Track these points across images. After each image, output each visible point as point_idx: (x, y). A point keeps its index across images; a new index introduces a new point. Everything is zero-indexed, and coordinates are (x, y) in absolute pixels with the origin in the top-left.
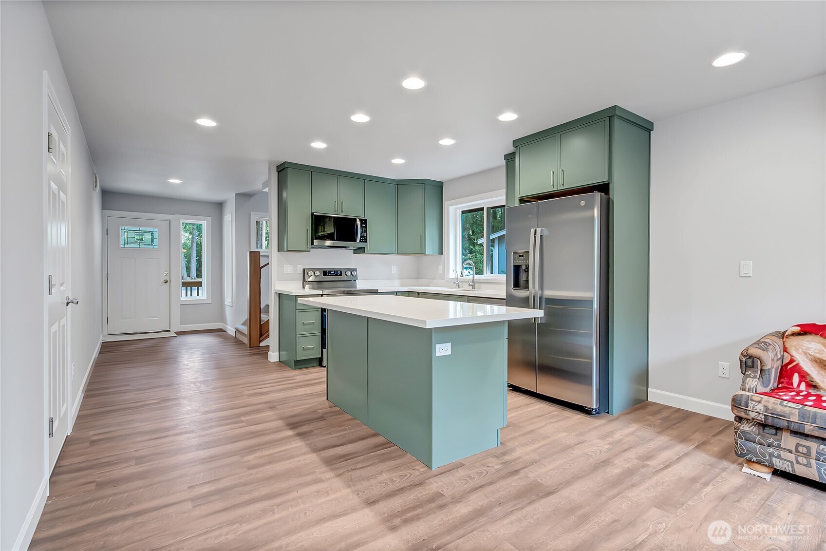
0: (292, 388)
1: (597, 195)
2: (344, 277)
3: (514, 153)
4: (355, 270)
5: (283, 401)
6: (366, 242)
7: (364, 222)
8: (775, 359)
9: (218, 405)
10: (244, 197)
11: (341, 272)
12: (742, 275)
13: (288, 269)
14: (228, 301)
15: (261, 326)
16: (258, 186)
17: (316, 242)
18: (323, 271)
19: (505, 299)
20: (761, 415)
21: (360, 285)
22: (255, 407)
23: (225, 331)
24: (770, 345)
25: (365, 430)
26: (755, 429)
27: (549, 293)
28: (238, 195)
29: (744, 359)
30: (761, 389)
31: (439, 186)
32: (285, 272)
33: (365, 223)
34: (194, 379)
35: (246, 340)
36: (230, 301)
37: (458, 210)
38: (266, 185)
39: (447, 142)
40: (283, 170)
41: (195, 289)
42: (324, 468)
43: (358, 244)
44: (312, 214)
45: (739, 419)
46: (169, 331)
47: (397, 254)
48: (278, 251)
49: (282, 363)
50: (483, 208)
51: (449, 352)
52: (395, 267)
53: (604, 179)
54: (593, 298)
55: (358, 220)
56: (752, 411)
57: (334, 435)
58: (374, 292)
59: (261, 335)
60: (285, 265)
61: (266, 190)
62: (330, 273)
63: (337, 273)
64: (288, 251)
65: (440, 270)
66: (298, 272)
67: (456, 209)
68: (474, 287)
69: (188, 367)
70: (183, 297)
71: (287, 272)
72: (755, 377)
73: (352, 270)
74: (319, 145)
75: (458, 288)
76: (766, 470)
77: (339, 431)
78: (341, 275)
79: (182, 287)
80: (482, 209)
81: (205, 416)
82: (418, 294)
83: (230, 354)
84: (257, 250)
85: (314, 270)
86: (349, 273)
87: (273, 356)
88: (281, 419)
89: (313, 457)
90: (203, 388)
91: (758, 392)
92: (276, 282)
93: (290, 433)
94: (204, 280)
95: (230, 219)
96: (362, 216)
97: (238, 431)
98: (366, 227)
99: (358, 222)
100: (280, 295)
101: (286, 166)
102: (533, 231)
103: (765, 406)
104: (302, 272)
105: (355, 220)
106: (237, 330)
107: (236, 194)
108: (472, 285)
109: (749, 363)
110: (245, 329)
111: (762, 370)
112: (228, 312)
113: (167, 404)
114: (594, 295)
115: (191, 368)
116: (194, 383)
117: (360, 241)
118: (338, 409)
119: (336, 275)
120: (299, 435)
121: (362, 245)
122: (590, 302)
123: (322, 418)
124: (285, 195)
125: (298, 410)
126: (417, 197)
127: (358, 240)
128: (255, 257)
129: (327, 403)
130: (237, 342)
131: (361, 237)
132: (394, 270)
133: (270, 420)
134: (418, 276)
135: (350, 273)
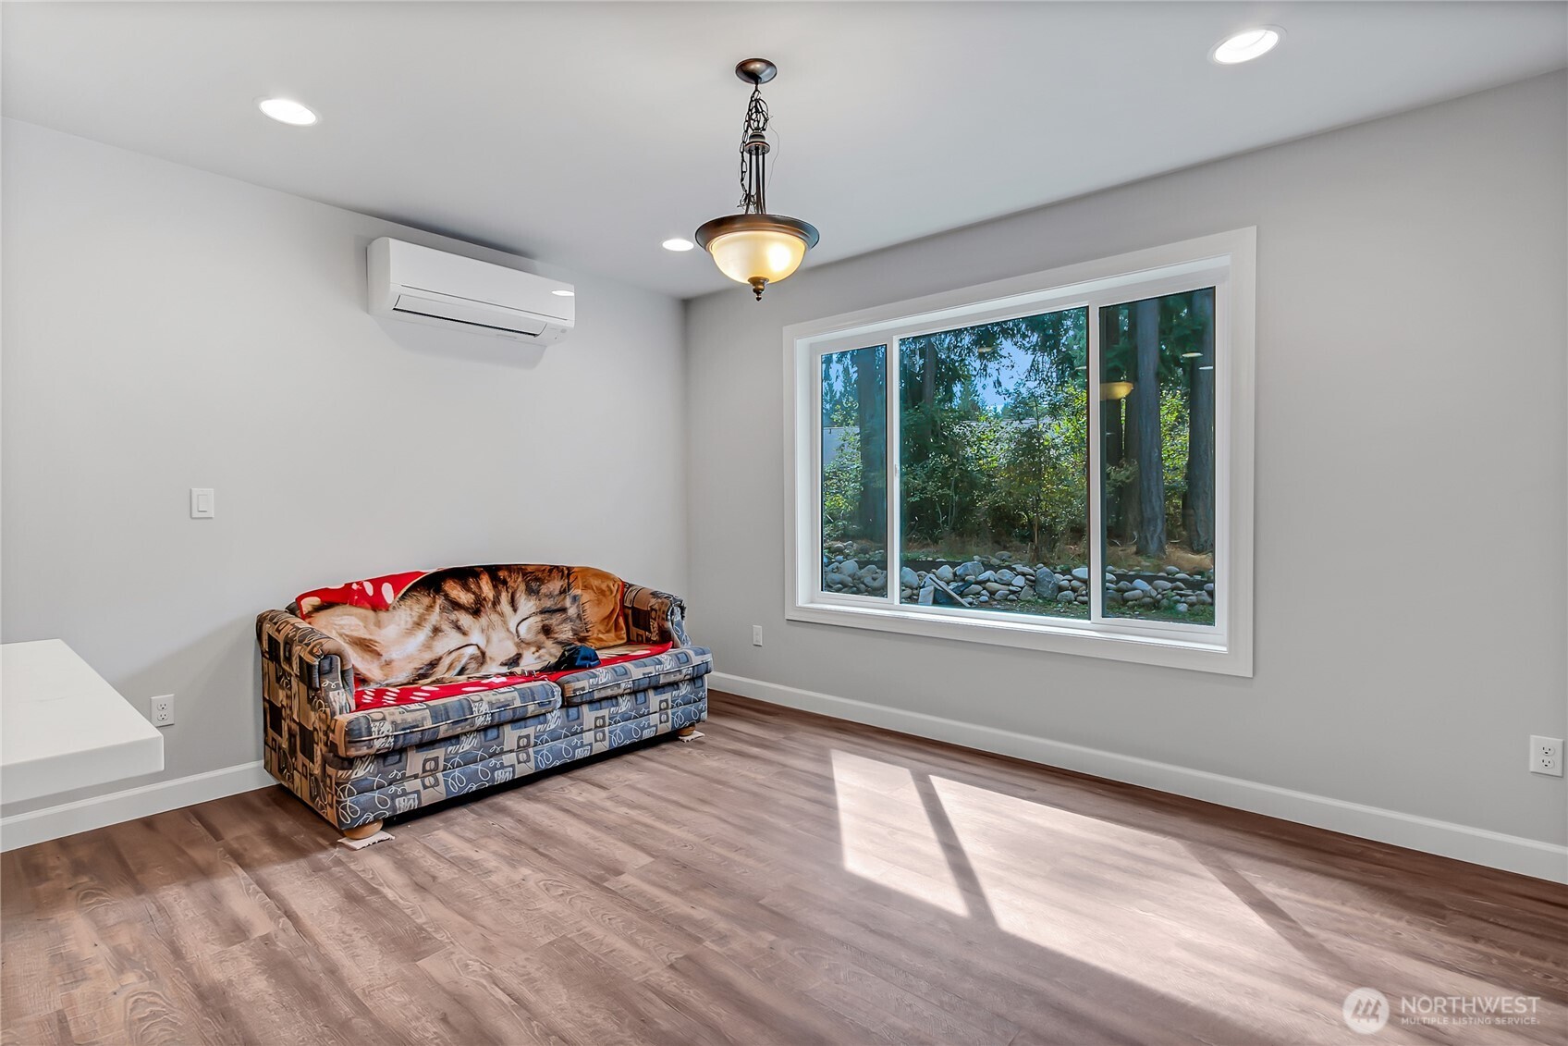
12: (196, 514)
29: (316, 663)
30: (353, 703)
56: (378, 738)
72: (338, 688)
103: (393, 722)
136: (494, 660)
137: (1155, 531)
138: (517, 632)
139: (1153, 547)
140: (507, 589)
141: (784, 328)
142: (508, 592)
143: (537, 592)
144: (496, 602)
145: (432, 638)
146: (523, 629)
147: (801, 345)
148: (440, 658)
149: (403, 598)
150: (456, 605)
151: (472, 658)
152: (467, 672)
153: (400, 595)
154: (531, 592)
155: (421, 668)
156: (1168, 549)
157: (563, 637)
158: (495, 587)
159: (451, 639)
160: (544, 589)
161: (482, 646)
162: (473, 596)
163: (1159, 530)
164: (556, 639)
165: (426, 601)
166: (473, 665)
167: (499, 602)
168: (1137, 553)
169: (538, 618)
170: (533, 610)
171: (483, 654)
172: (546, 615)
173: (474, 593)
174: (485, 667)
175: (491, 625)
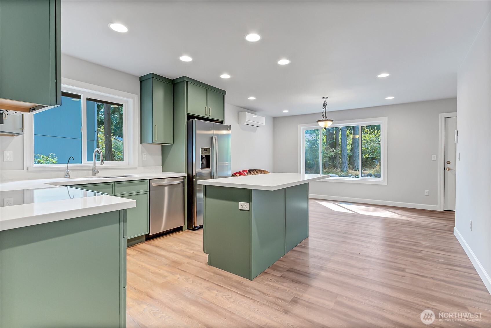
137: (345, 165)
139: (345, 169)
141: (299, 125)
147: (302, 128)
156: (348, 170)
163: (346, 165)
168: (341, 171)
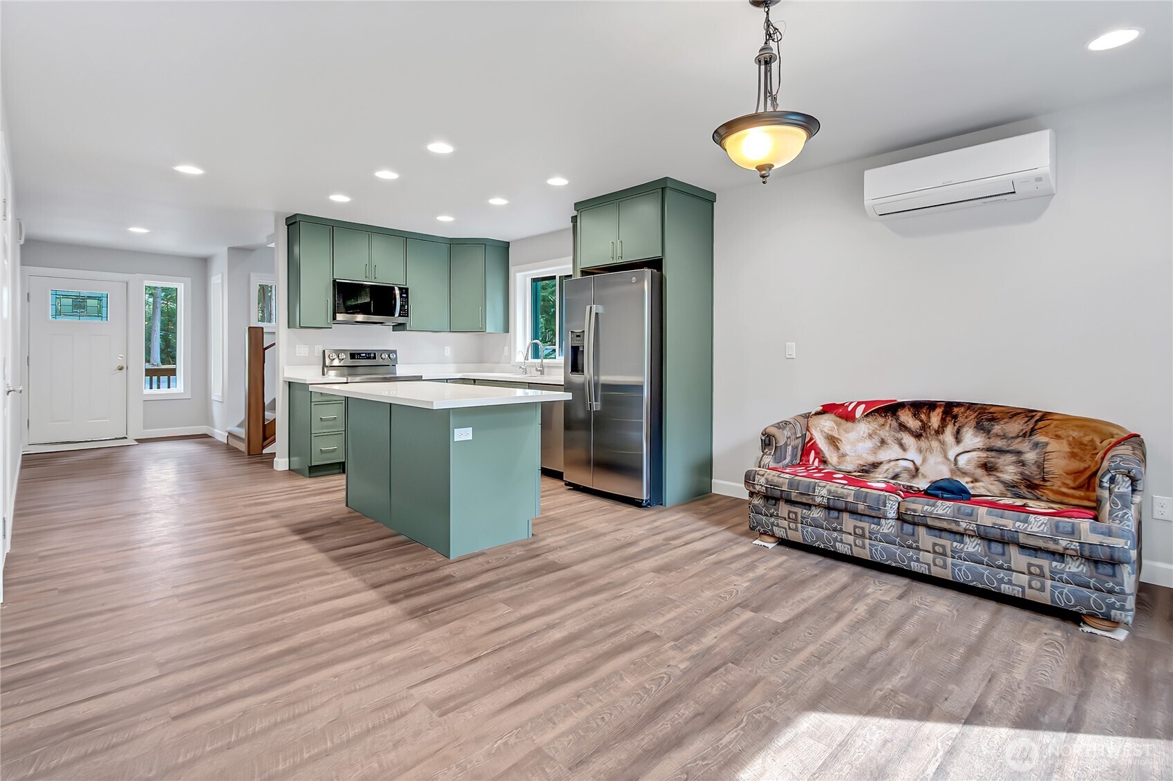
0: (304, 497)
1: (648, 272)
2: (379, 361)
3: (576, 216)
4: (395, 352)
5: (291, 510)
6: (408, 316)
7: (404, 291)
8: (793, 437)
9: (204, 517)
10: (240, 253)
11: (375, 354)
12: (788, 357)
13: (302, 351)
14: (216, 393)
15: (264, 426)
16: (261, 238)
17: (340, 317)
18: (350, 354)
19: (563, 385)
20: (763, 488)
21: (401, 371)
22: (253, 517)
23: (211, 437)
24: (790, 423)
25: (386, 531)
26: (761, 502)
27: (605, 378)
28: (231, 249)
29: (763, 438)
30: (772, 465)
31: (504, 247)
32: (297, 355)
33: (407, 292)
34: (169, 492)
35: (243, 447)
36: (220, 394)
37: (528, 278)
38: (272, 238)
39: (498, 202)
40: (294, 223)
41: (164, 382)
42: (331, 564)
43: (397, 318)
44: (334, 281)
45: (752, 494)
46: (126, 438)
47: (450, 332)
48: (289, 328)
49: (292, 472)
50: (555, 276)
51: (470, 438)
52: (448, 347)
53: (656, 254)
54: (643, 382)
55: (396, 288)
56: (759, 485)
57: (348, 537)
58: (419, 379)
59: (265, 438)
60: (297, 346)
61: (273, 245)
62: (360, 356)
63: (370, 356)
64: (301, 327)
65: (506, 353)
66: (316, 355)
67: (525, 276)
68: (542, 372)
69: (160, 480)
70: (147, 391)
71: (299, 355)
72: (770, 454)
73: (389, 352)
74: (339, 198)
75: (526, 373)
76: (772, 540)
77: (355, 534)
78: (374, 358)
79: (146, 376)
80: (554, 278)
81: (187, 527)
82: (475, 381)
83: (218, 463)
84: (260, 324)
85: (338, 352)
86: (385, 356)
87: (281, 463)
88: (286, 526)
89: (321, 556)
90: (182, 500)
91: (770, 467)
92: (286, 367)
93: (296, 538)
94: (180, 365)
95: (220, 281)
96: (402, 284)
97: (231, 539)
98: (407, 297)
99: (397, 292)
100: (290, 384)
101: (298, 220)
102: (588, 307)
104: (321, 355)
105: (393, 289)
106: (230, 434)
107: (229, 248)
108: (539, 371)
109: (768, 441)
110: (242, 432)
111: (776, 447)
112: (217, 410)
113: (135, 519)
114: (644, 379)
115: (164, 480)
116: (170, 496)
117: (400, 316)
118: (357, 514)
119: (369, 358)
120: (306, 539)
121: (401, 320)
122: (642, 387)
123: (337, 523)
124: (296, 250)
125: (308, 517)
126: (477, 261)
127: (397, 315)
128: (256, 335)
129: (347, 509)
130: (230, 450)
131: (401, 310)
132: (448, 351)
133: (272, 527)
134: (480, 360)
135: (387, 356)
136: (925, 477)
138: (956, 460)
140: (955, 422)
142: (954, 425)
143: (988, 432)
144: (940, 431)
145: (879, 448)
146: (962, 460)
148: (881, 463)
149: (867, 416)
150: (903, 427)
151: (906, 469)
152: (900, 479)
153: (866, 414)
154: (979, 427)
155: (864, 466)
157: (1007, 477)
158: (943, 420)
159: (893, 452)
160: (997, 428)
161: (918, 462)
162: (920, 424)
164: (998, 477)
165: (881, 420)
166: (905, 475)
167: (943, 432)
169: (984, 455)
170: (980, 445)
171: (917, 469)
172: (993, 454)
173: (922, 421)
174: (916, 480)
175: (930, 449)
